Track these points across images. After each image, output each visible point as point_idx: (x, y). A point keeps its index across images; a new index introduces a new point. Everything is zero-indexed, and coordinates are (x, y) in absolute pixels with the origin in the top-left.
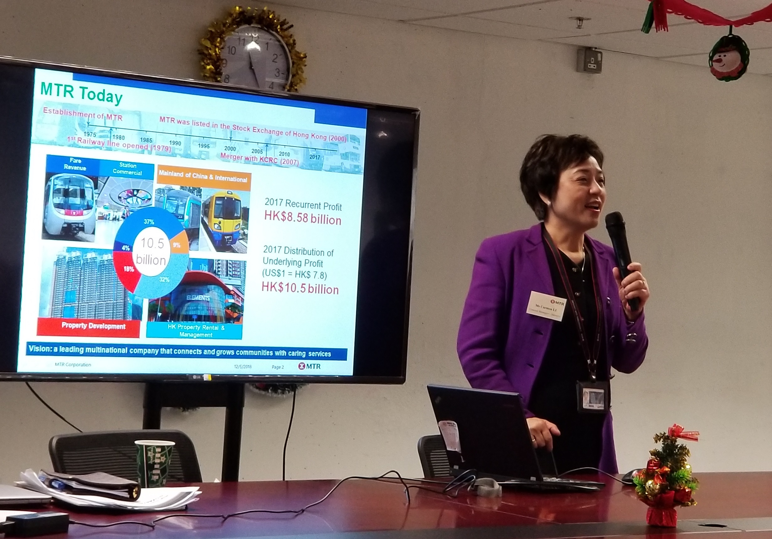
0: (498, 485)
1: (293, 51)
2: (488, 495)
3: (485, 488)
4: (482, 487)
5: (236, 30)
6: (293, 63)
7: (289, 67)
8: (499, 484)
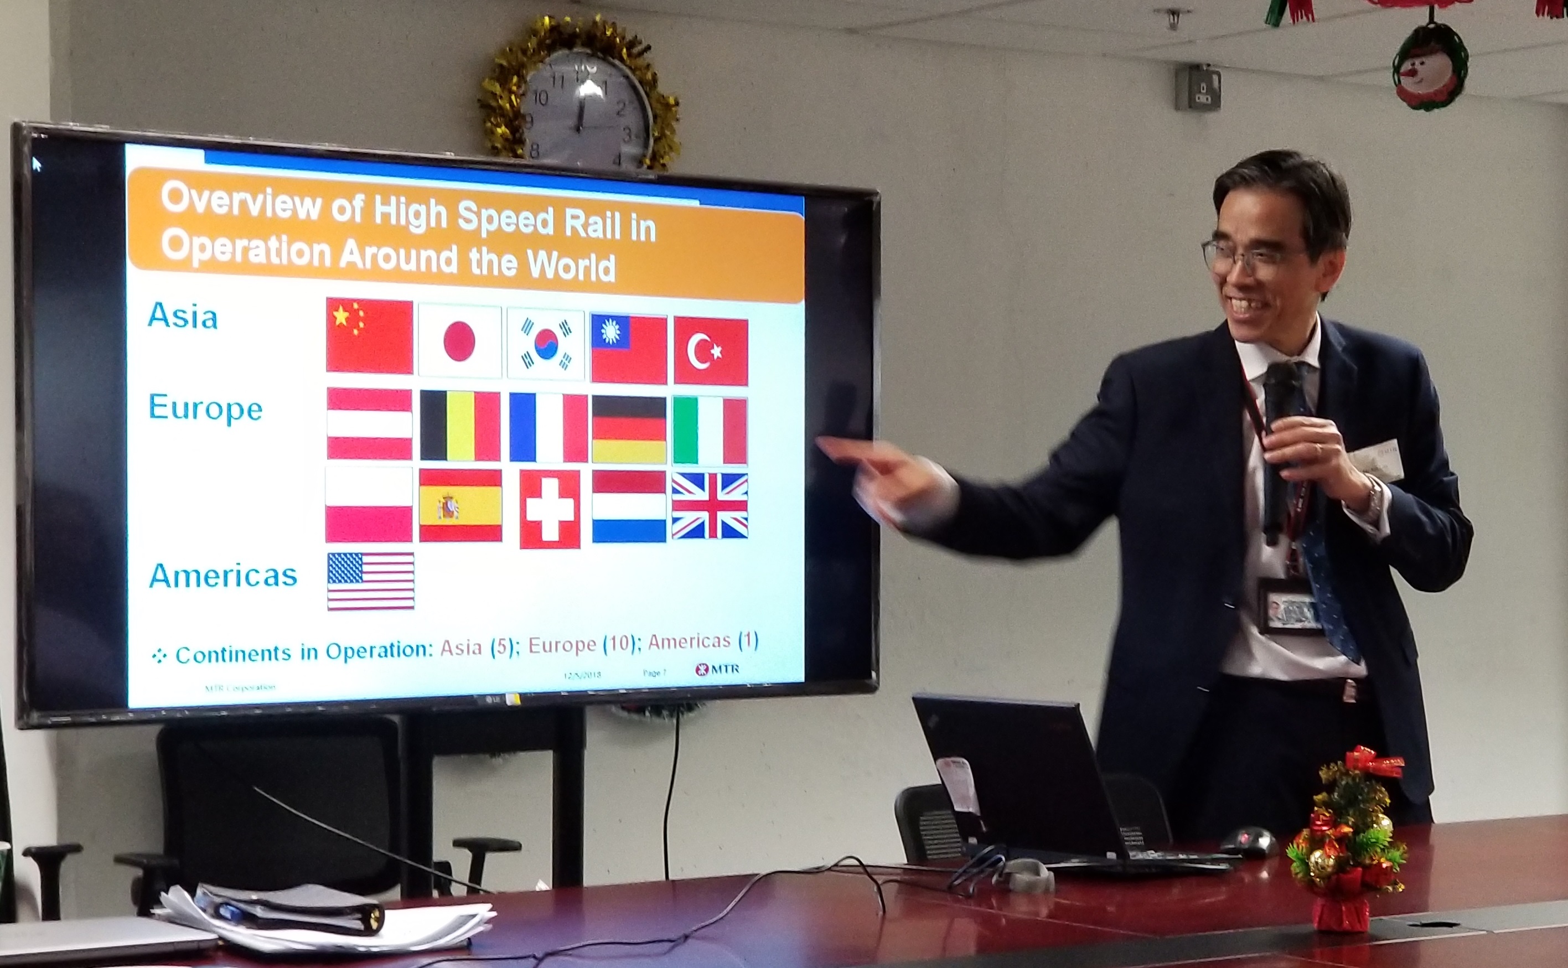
0: (1046, 870)
1: (654, 95)
2: (1029, 890)
3: (1023, 878)
4: (1018, 875)
5: (547, 60)
6: (655, 117)
7: (649, 124)
8: (1049, 869)
